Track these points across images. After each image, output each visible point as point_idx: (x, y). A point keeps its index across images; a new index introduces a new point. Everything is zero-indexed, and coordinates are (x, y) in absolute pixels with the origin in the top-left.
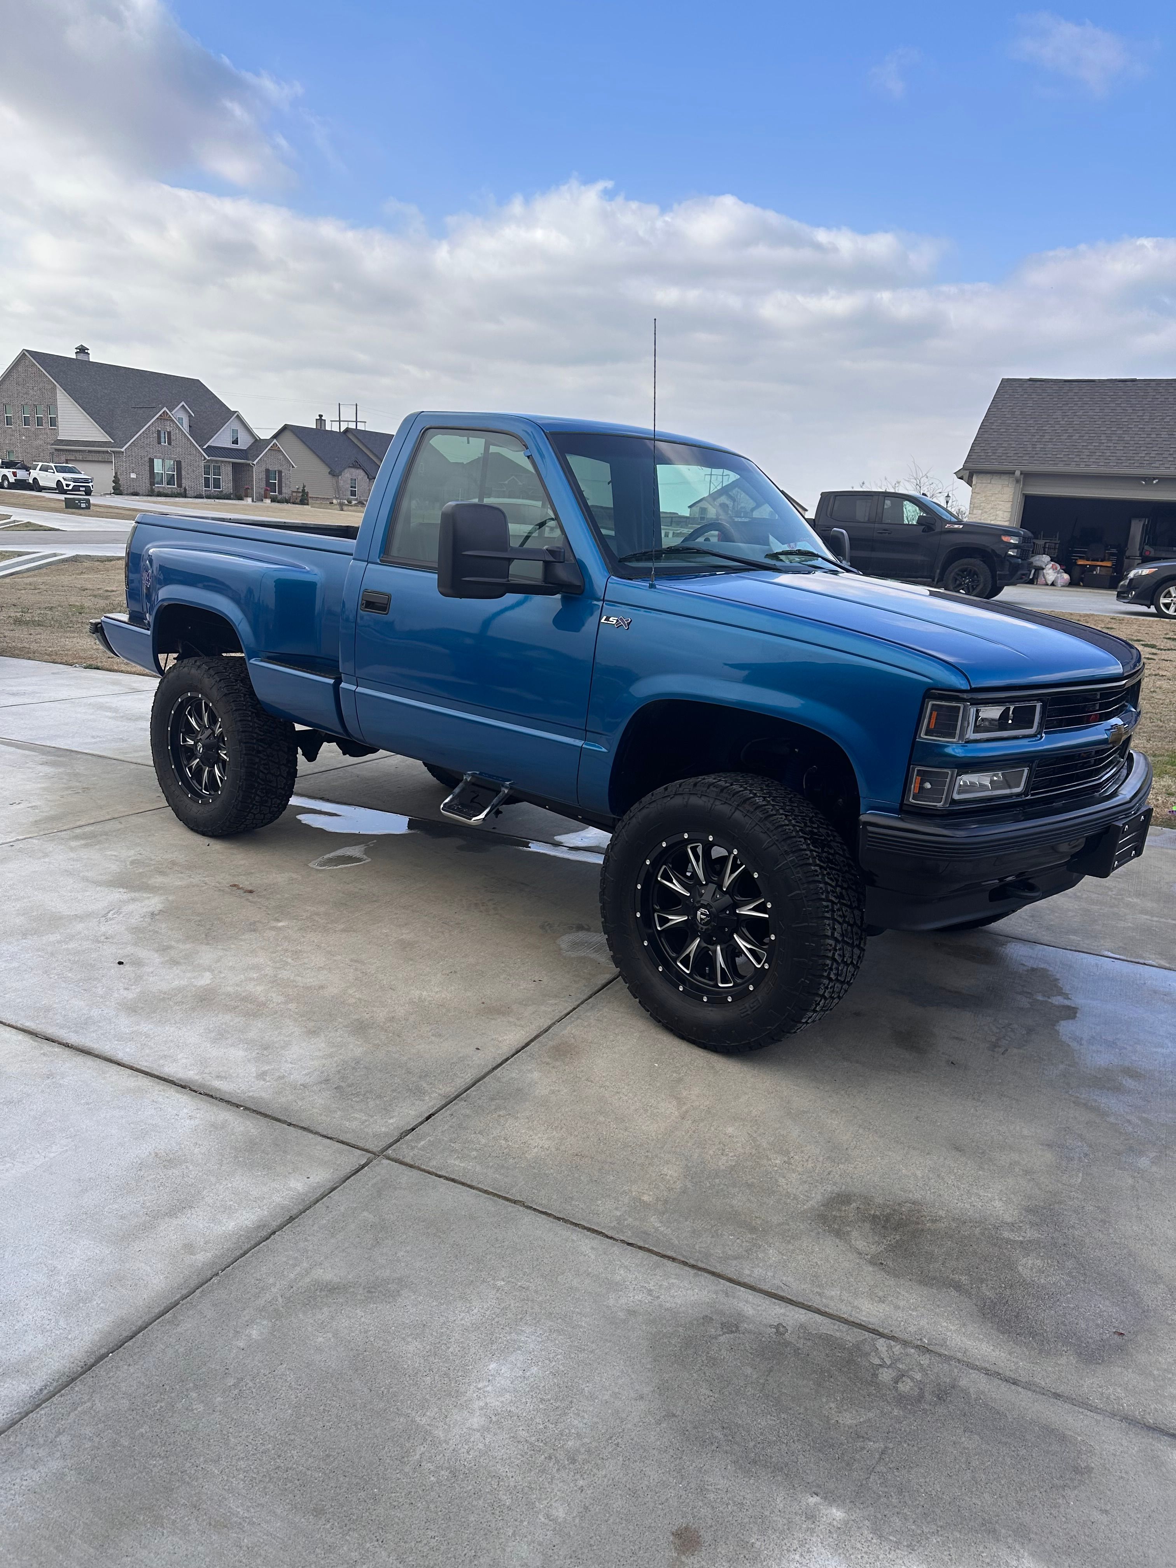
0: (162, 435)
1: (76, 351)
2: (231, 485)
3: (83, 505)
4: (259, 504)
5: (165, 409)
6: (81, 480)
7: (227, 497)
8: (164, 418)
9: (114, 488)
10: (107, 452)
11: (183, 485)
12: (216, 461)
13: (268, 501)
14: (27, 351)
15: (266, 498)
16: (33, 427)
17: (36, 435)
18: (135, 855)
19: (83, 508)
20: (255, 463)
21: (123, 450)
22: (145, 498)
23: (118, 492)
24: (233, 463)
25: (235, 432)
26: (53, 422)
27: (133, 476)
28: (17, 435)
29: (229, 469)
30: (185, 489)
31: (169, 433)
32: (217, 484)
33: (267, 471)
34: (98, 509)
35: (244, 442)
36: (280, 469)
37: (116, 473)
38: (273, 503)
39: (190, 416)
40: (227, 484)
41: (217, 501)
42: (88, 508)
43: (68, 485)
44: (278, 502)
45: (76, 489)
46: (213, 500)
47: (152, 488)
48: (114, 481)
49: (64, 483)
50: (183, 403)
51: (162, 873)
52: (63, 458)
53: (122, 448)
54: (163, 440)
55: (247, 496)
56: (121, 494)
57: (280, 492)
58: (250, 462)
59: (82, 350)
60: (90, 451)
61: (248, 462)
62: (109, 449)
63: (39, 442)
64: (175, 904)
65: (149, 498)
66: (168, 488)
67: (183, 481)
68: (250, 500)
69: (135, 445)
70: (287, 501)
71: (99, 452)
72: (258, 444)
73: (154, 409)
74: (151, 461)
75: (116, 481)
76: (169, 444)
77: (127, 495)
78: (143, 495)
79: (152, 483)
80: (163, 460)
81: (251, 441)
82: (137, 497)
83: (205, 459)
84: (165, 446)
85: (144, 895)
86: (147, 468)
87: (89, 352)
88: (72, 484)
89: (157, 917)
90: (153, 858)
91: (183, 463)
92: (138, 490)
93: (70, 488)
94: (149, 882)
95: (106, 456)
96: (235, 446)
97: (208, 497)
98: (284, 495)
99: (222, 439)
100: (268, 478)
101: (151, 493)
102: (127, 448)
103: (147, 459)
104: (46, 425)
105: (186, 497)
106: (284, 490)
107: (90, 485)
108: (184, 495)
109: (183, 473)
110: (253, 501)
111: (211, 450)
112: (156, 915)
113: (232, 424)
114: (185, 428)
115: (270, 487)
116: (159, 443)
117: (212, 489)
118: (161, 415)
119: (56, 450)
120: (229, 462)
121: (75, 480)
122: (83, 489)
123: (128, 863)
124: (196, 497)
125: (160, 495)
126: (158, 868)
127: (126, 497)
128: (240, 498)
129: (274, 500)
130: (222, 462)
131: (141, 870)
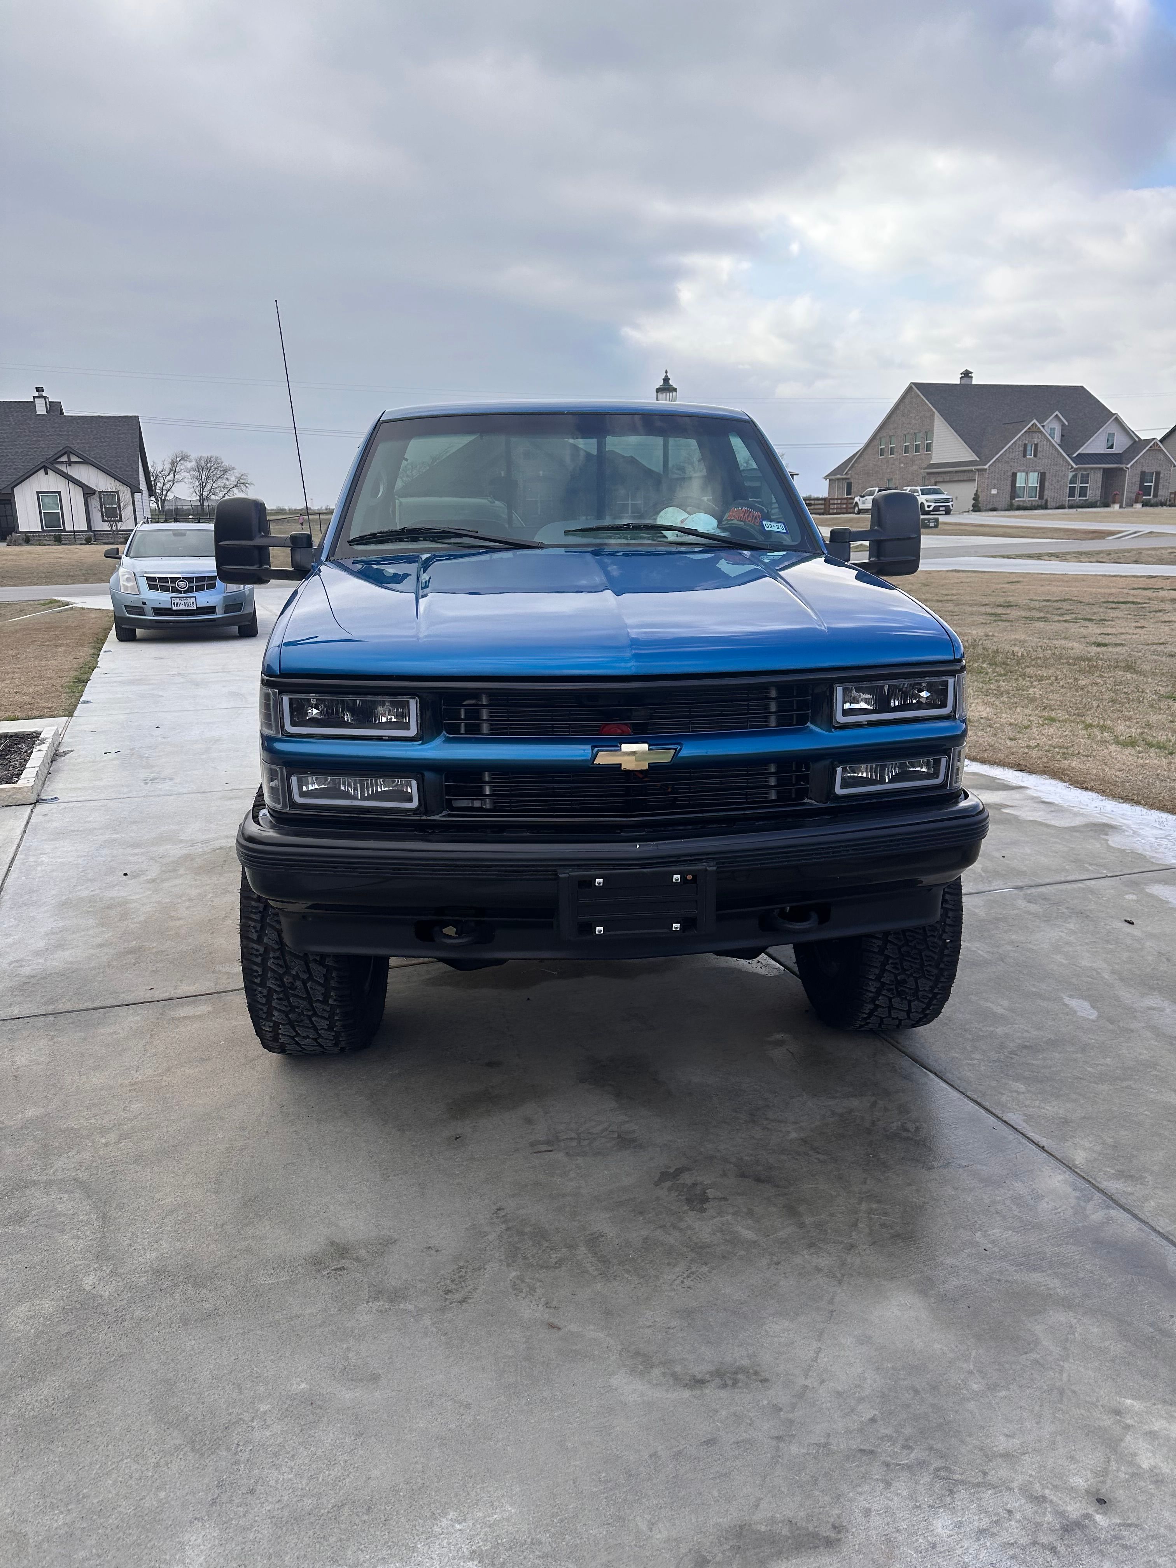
0: (1029, 448)
1: (960, 376)
2: (1098, 492)
3: (932, 525)
4: (1130, 509)
5: (1035, 421)
6: (942, 501)
7: (1093, 505)
8: (1033, 430)
9: (974, 506)
10: (972, 471)
11: (1045, 497)
12: (1085, 469)
13: (1139, 506)
14: (914, 384)
15: (1136, 502)
16: (912, 454)
17: (913, 461)
19: (931, 527)
20: (1129, 466)
21: (985, 467)
22: (1003, 513)
23: (976, 509)
24: (1104, 469)
25: (1111, 436)
26: (929, 447)
27: (994, 492)
28: (897, 463)
29: (1099, 476)
30: (1047, 501)
31: (1036, 445)
32: (1083, 492)
33: (1143, 474)
34: (947, 527)
35: (1121, 444)
36: (1159, 469)
37: (977, 491)
38: (1144, 508)
39: (1063, 425)
40: (1094, 490)
41: (1079, 510)
42: (936, 526)
43: (929, 507)
44: (1151, 506)
45: (936, 509)
46: (1075, 510)
47: (1011, 502)
48: (974, 499)
49: (926, 504)
50: (1057, 413)
52: (933, 481)
53: (985, 465)
54: (1028, 452)
55: (1114, 502)
56: (979, 511)
57: (1155, 496)
58: (1123, 466)
59: (967, 374)
60: (957, 472)
61: (1121, 466)
62: (973, 468)
63: (915, 468)
65: (1007, 513)
66: (1029, 501)
67: (1046, 492)
68: (1117, 506)
69: (999, 461)
70: (1162, 504)
71: (964, 471)
72: (1137, 444)
73: (1023, 422)
74: (1014, 475)
75: (976, 498)
76: (1035, 456)
77: (986, 511)
78: (1002, 510)
79: (1013, 497)
80: (1027, 473)
81: (1130, 443)
82: (995, 513)
83: (1072, 467)
84: (1030, 459)
86: (1009, 483)
87: (972, 375)
88: (933, 505)
91: (1047, 475)
92: (996, 505)
93: (931, 508)
95: (971, 475)
96: (1110, 451)
97: (1071, 507)
98: (1160, 498)
99: (1095, 445)
100: (1142, 481)
101: (1011, 508)
102: (992, 465)
103: (1010, 474)
104: (923, 451)
105: (1046, 508)
106: (1160, 493)
107: (950, 504)
108: (1045, 507)
109: (1047, 484)
110: (1121, 507)
111: (1083, 459)
113: (1110, 427)
114: (1056, 439)
115: (1146, 491)
116: (1025, 456)
117: (1077, 499)
118: (1029, 428)
119: (928, 474)
120: (1100, 468)
121: (936, 501)
122: (944, 508)
124: (1058, 508)
125: (1019, 508)
127: (983, 514)
128: (1106, 505)
129: (1145, 504)
130: (1092, 469)
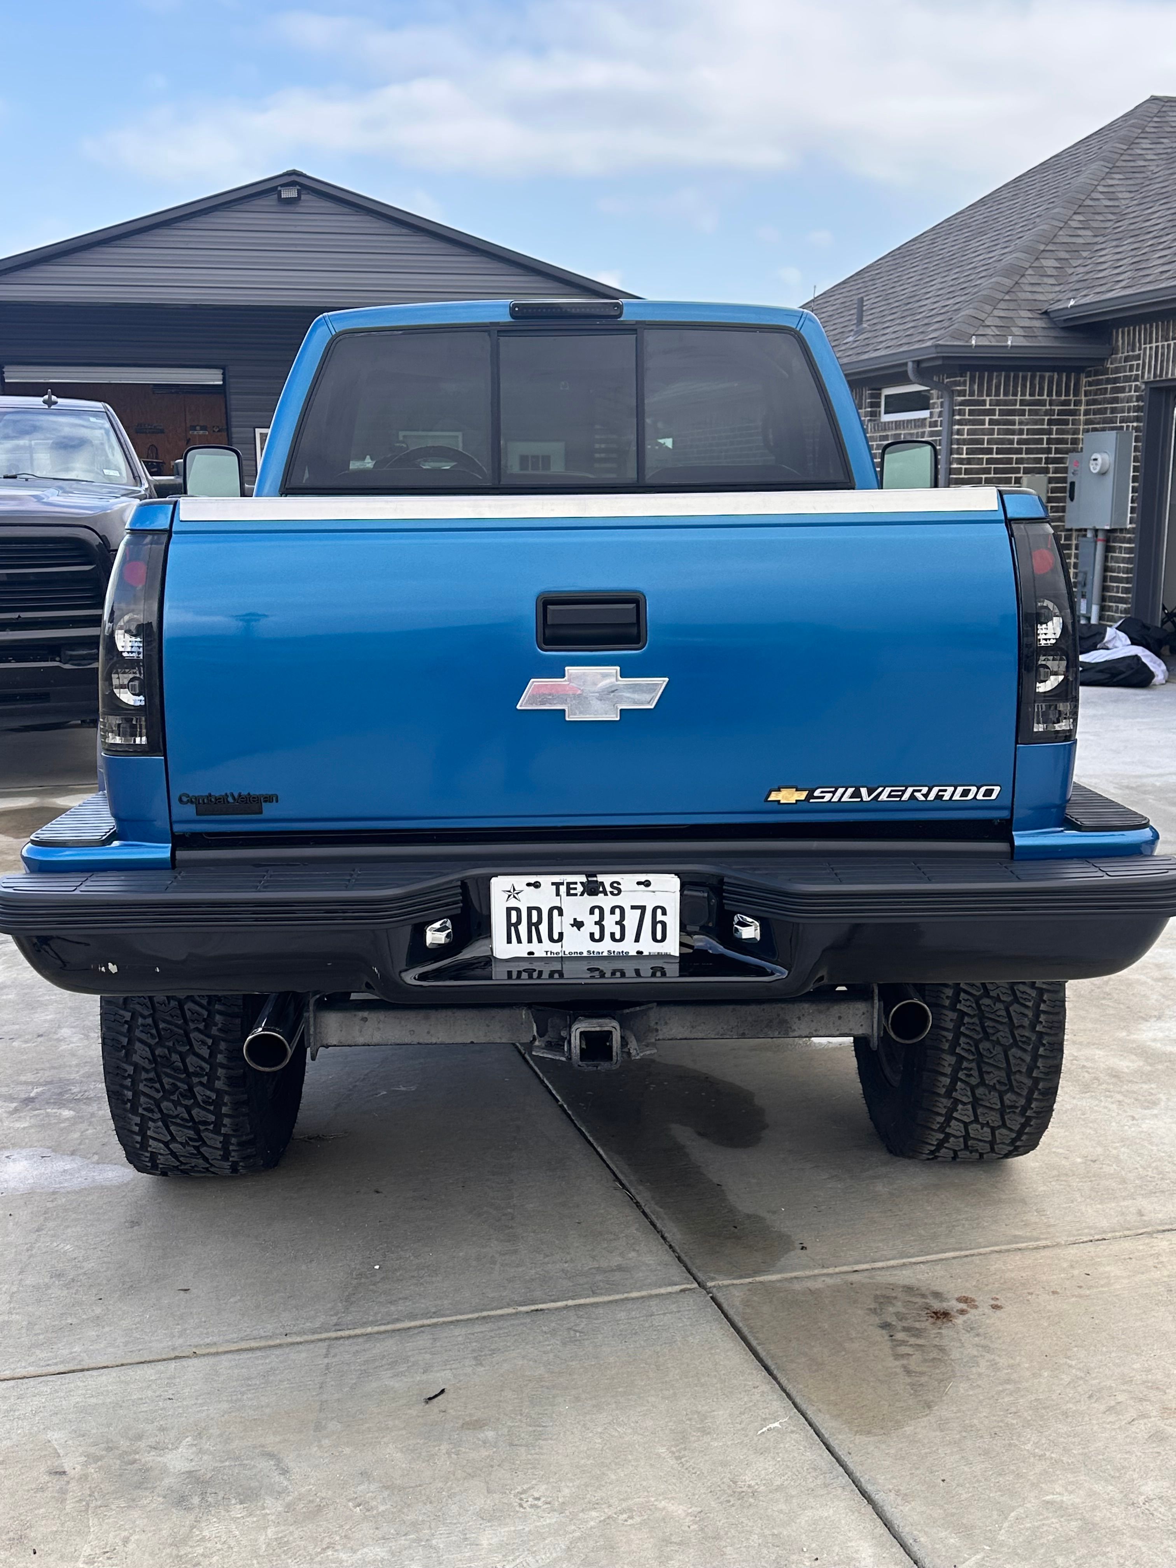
18: (1144, 1118)
51: (1116, 1075)
64: (1122, 1024)
85: (1159, 1045)
89: (1156, 1013)
90: (1114, 1106)
94: (1141, 1064)
112: (1155, 1016)
123: (1163, 1104)
126: (1114, 1084)
131: (1146, 1086)
